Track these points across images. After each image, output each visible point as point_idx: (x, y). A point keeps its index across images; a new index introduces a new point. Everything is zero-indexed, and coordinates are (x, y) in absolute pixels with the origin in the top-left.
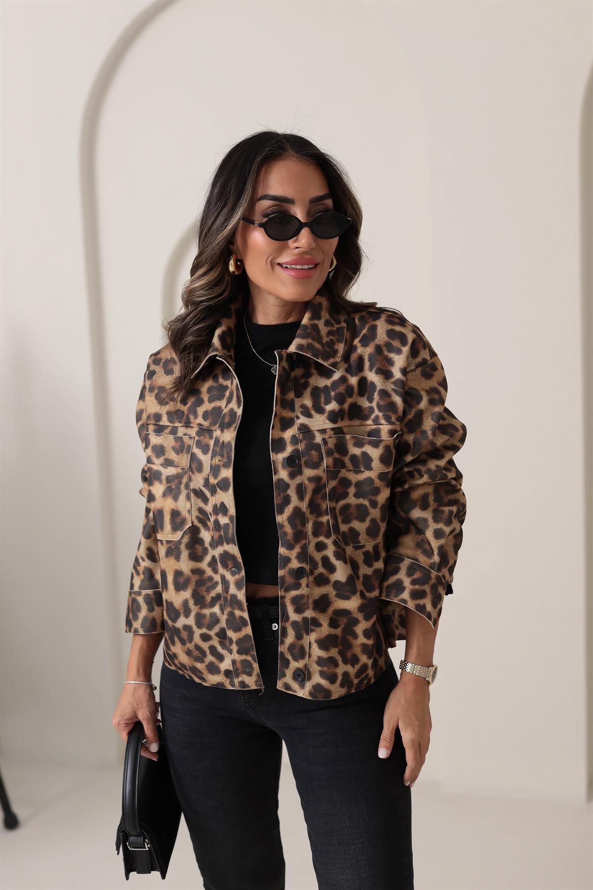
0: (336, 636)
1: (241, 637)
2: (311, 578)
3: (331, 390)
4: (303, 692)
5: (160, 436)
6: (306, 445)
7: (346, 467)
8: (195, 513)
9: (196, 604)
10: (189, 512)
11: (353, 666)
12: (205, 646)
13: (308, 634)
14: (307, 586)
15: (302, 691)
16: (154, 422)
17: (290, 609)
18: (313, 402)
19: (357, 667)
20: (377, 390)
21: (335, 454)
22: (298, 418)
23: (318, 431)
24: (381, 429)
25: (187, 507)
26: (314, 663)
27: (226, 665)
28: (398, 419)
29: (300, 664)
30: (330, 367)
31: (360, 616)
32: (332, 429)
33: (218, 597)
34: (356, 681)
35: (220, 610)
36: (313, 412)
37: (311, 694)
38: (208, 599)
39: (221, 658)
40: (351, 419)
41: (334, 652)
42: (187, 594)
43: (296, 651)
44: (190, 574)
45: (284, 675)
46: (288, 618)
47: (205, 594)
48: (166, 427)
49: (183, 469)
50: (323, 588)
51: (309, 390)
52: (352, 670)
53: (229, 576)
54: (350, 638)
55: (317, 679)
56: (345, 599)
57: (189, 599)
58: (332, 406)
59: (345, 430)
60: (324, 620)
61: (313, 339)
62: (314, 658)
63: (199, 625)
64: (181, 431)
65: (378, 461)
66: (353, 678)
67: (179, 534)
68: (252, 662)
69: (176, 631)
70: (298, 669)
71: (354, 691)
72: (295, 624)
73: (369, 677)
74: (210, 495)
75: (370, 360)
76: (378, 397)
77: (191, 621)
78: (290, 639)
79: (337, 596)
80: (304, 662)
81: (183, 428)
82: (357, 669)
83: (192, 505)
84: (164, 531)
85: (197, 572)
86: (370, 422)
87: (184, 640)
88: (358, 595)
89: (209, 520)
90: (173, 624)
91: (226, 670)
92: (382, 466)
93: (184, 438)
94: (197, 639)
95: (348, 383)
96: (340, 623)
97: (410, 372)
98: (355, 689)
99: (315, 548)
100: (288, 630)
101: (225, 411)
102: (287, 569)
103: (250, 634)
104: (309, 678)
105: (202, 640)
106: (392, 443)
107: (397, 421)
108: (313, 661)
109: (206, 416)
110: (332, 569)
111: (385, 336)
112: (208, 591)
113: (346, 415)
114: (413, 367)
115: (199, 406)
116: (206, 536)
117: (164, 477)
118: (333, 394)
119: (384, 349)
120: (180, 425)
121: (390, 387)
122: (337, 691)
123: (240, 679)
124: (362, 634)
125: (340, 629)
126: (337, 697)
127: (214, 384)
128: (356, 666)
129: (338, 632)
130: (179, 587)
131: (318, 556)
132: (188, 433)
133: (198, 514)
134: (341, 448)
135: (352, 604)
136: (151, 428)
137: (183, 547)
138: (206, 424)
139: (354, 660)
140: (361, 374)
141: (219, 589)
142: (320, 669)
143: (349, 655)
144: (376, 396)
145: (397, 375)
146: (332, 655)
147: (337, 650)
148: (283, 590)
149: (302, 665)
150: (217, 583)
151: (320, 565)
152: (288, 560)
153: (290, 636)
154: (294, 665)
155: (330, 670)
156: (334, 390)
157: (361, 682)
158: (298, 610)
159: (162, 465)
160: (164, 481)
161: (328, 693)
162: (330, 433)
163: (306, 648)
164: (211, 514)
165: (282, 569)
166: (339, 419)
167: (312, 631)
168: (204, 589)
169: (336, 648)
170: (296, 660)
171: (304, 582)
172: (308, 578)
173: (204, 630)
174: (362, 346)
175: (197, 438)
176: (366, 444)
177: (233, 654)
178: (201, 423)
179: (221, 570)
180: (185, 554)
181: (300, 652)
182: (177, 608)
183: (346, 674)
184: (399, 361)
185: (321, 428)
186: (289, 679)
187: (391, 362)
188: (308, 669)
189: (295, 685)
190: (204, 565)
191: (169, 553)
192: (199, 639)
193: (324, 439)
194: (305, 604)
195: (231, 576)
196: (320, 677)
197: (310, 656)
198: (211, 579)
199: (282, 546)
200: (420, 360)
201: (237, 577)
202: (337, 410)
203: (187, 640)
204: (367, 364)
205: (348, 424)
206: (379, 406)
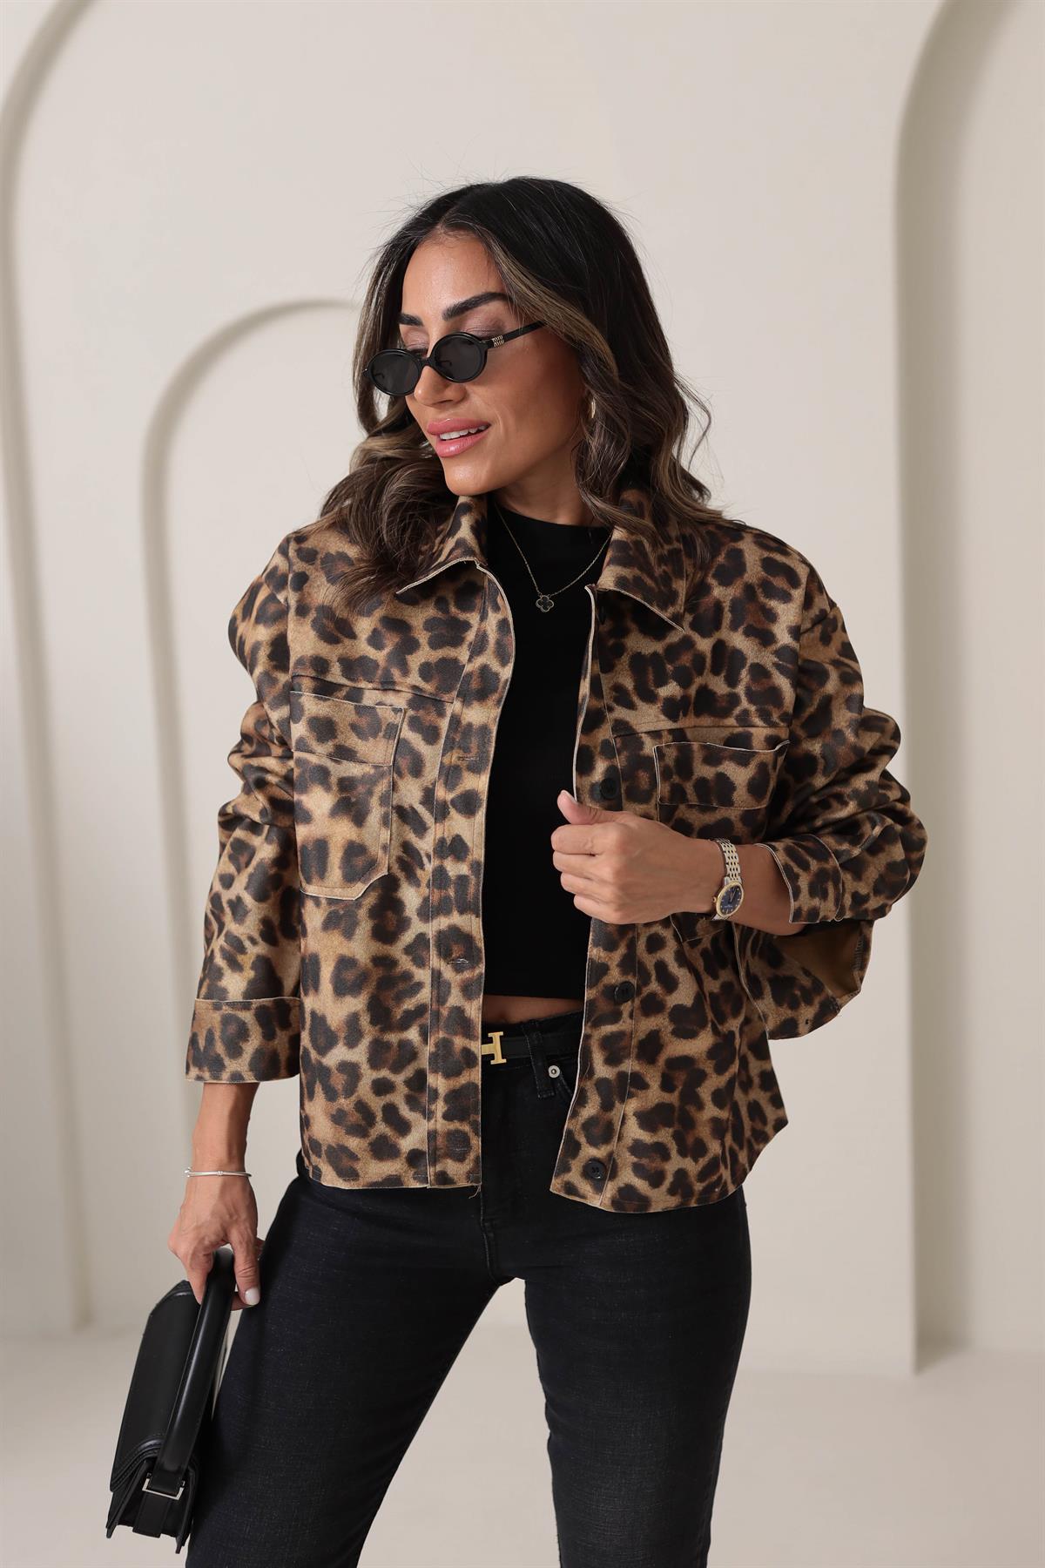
0: (670, 1107)
1: (457, 1087)
2: (637, 1002)
3: (665, 661)
4: (600, 1200)
5: (325, 700)
6: (628, 759)
7: (687, 800)
8: (396, 851)
9: (373, 1022)
10: (385, 848)
11: (696, 1161)
12: (376, 1104)
13: (622, 1101)
14: (631, 1016)
15: (597, 1197)
16: (314, 675)
17: (598, 1058)
18: (635, 681)
19: (703, 1162)
20: (748, 665)
21: (674, 777)
22: (611, 709)
23: (648, 733)
24: (752, 734)
25: (382, 839)
26: (625, 1150)
27: (413, 1140)
28: (785, 717)
29: (599, 1152)
30: (670, 622)
31: (708, 1067)
32: (670, 731)
33: (421, 1010)
34: (698, 1187)
35: (420, 1035)
36: (635, 699)
37: (614, 1202)
38: (398, 1013)
39: (403, 1128)
40: (698, 714)
41: (665, 1135)
42: (356, 1004)
43: (597, 1131)
44: (370, 965)
45: (567, 1169)
46: (592, 1073)
47: (391, 1003)
48: (340, 686)
49: (376, 767)
50: (653, 1019)
51: (625, 659)
52: (692, 1167)
53: (448, 973)
54: (692, 1109)
55: (627, 1177)
56: (687, 1038)
57: (361, 1013)
58: (670, 690)
59: (689, 734)
60: (653, 1079)
61: (641, 569)
62: (628, 1141)
63: (375, 1063)
64: (370, 697)
65: (745, 789)
66: (693, 1179)
67: (359, 889)
68: (471, 1135)
69: (324, 1073)
70: (595, 1160)
71: (695, 1205)
72: (602, 1085)
73: (723, 1181)
74: (433, 820)
75: (733, 610)
76: (748, 677)
77: (359, 1055)
78: (590, 1110)
79: (674, 1033)
80: (608, 1147)
81: (377, 692)
82: (701, 1166)
83: (393, 836)
84: (326, 881)
85: (384, 962)
86: (731, 721)
87: (336, 1091)
88: (708, 1029)
89: (422, 866)
90: (319, 1057)
91: (413, 1150)
92: (750, 798)
93: (378, 710)
94: (364, 1089)
95: (696, 649)
96: (676, 1083)
97: (805, 632)
98: (698, 1201)
99: (646, 946)
100: (588, 1094)
101: (468, 668)
102: (600, 986)
103: (476, 1082)
104: (614, 1176)
105: (374, 1093)
106: (772, 758)
107: (783, 722)
108: (623, 1146)
109: (426, 671)
110: (670, 984)
111: (760, 569)
112: (399, 999)
113: (691, 708)
114: (808, 625)
115: (411, 653)
116: (411, 897)
117: (333, 780)
118: (669, 667)
119: (759, 591)
120: (370, 686)
121: (768, 659)
122: (661, 1200)
123: (439, 1168)
124: (710, 1099)
125: (676, 1093)
126: (660, 1210)
127: (440, 615)
128: (701, 1160)
129: (673, 1098)
130: (341, 989)
131: (649, 961)
132: (388, 702)
133: (401, 854)
134: (684, 765)
135: (699, 1046)
136: (307, 683)
137: (362, 913)
138: (428, 687)
139: (698, 1150)
140: (717, 635)
141: (425, 995)
142: (635, 1160)
143: (690, 1140)
144: (744, 675)
145: (784, 638)
146: (660, 1140)
147: (671, 1130)
148: (589, 1024)
149: (605, 1154)
150: (420, 985)
151: (654, 977)
152: (603, 969)
153: (590, 1105)
154: (589, 1151)
155: (654, 1165)
156: (671, 662)
157: (708, 1190)
158: (611, 1060)
159: (330, 756)
160: (335, 788)
161: (645, 1201)
162: (667, 738)
163: (616, 1124)
164: (429, 857)
165: (590, 987)
166: (681, 714)
167: (631, 1096)
168: (392, 994)
169: (670, 1127)
170: (593, 1142)
171: (626, 1008)
172: (633, 1002)
173: (384, 1073)
174: (720, 584)
175: (411, 712)
176: (725, 758)
177: (433, 1121)
178: (417, 684)
179: (435, 961)
180: (365, 927)
181: (602, 1131)
182: (333, 1028)
183: (681, 1174)
184: (787, 614)
185: (653, 729)
186: (574, 1176)
187: (772, 617)
188: (614, 1160)
189: (585, 1187)
190: (397, 950)
191: (330, 923)
192: (368, 1089)
193: (659, 750)
194: (624, 1048)
195: (454, 974)
196: (632, 1173)
197: (620, 1139)
198: (407, 976)
199: (596, 945)
200: (817, 613)
201: (467, 975)
202: (679, 698)
203: (340, 1091)
204: (727, 617)
205: (693, 724)
206: (750, 694)
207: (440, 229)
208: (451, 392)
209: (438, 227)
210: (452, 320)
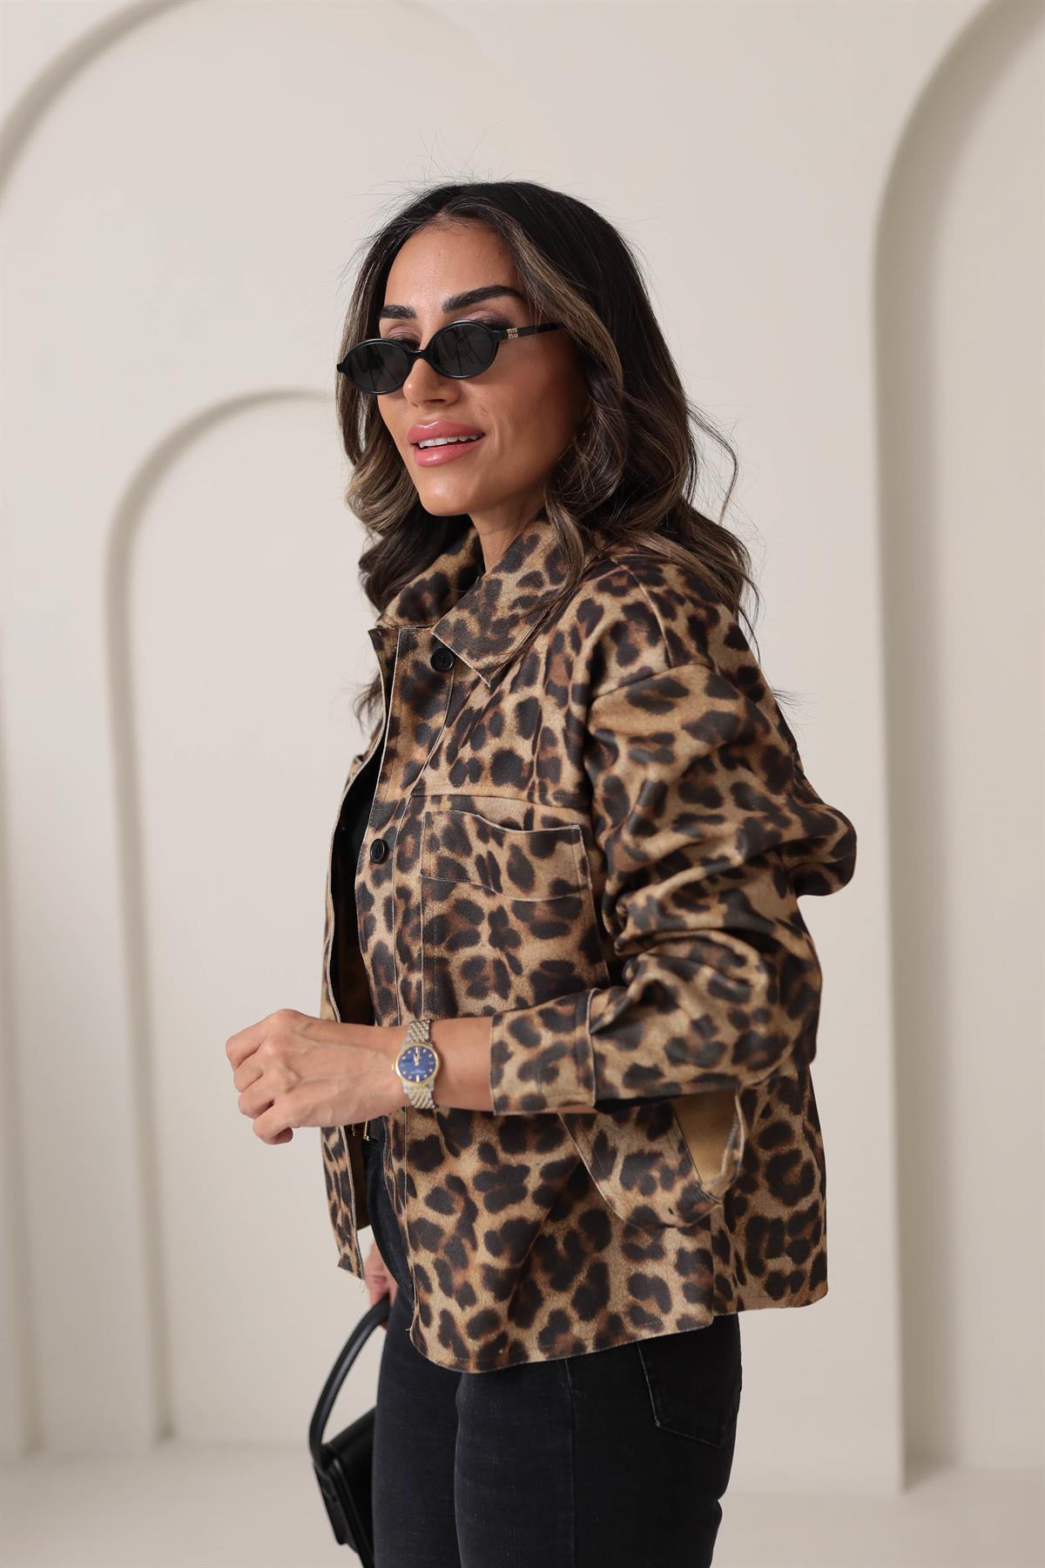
7: (470, 880)
20: (542, 728)
24: (534, 811)
40: (498, 782)
59: (479, 802)
66: (463, 1333)
76: (540, 742)
96: (455, 1206)
97: (604, 695)
111: (575, 613)
114: (613, 685)
119: (568, 640)
121: (559, 723)
124: (484, 1240)
128: (469, 1309)
135: (464, 1169)
140: (529, 691)
145: (569, 699)
162: (445, 804)
166: (467, 779)
187: (571, 671)
193: (428, 815)
200: (635, 671)
202: (467, 760)
204: (542, 670)
205: (486, 792)
206: (538, 762)
207: (442, 216)
208: (445, 393)
209: (440, 215)
210: (452, 313)
